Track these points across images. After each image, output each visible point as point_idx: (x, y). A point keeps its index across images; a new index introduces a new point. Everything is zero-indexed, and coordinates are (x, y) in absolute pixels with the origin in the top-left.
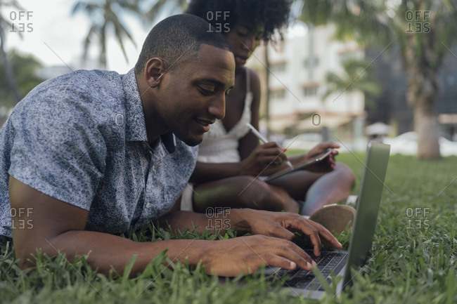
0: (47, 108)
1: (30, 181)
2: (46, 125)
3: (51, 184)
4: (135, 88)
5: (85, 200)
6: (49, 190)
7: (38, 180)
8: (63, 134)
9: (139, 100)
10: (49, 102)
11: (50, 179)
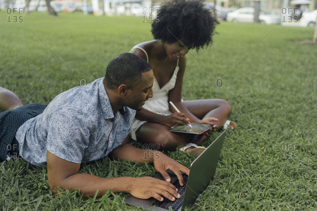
0: (62, 118)
1: (55, 152)
2: (62, 127)
3: (63, 154)
4: (105, 93)
5: (78, 159)
6: (63, 156)
7: (57, 152)
8: (69, 132)
9: (108, 99)
10: (63, 115)
11: (63, 151)
